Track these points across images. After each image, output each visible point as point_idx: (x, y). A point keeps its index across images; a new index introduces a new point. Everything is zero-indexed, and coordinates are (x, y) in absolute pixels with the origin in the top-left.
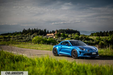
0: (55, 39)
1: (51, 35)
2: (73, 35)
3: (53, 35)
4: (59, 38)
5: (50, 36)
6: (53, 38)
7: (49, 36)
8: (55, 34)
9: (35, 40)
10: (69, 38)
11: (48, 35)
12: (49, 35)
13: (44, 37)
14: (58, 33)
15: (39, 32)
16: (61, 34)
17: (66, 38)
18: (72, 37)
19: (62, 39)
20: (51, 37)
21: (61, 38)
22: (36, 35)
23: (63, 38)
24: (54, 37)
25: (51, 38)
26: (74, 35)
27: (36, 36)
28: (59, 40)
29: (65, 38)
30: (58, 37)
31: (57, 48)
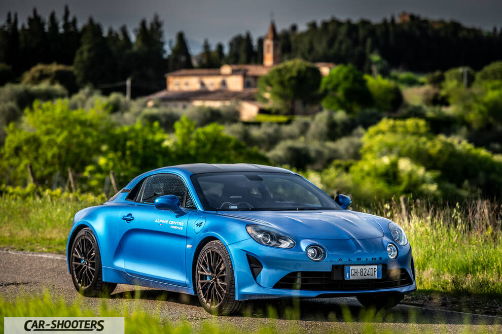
0: (255, 132)
1: (212, 82)
2: (451, 84)
3: (235, 83)
4: (299, 119)
5: (203, 93)
6: (233, 117)
7: (186, 97)
8: (253, 70)
9: (34, 142)
10: (410, 122)
11: (178, 83)
12: (192, 83)
13: (135, 105)
14: (295, 64)
15: (84, 53)
16: (325, 70)
17: (375, 120)
18: (450, 111)
19: (334, 131)
20: (216, 105)
21: (320, 120)
22: (44, 86)
23: (340, 115)
24: (249, 111)
25: (214, 116)
26: (471, 80)
27: (49, 96)
28: (300, 143)
29: (367, 123)
30: (291, 113)
31: (99, 226)
